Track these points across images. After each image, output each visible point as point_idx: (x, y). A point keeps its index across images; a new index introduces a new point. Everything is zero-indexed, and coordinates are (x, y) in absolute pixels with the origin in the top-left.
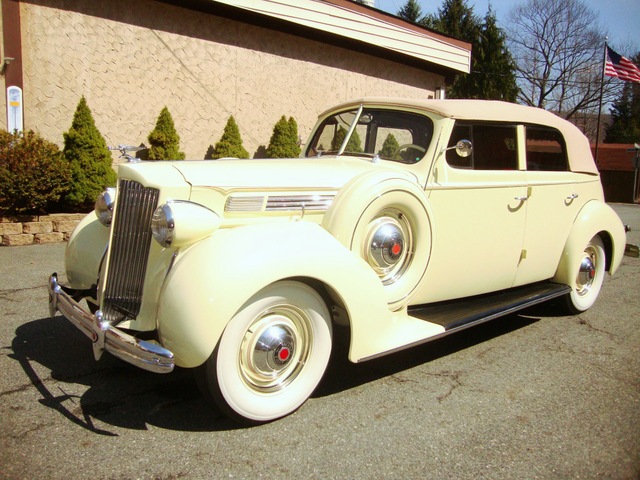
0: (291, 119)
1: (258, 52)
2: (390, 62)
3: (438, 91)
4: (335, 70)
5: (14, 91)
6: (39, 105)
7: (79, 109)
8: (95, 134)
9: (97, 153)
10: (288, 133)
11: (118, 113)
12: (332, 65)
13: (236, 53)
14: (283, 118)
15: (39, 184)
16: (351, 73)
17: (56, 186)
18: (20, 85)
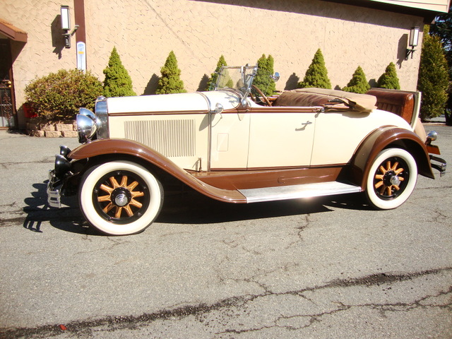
0: (270, 57)
1: (249, 8)
2: (367, 9)
3: (413, 30)
4: (315, 17)
5: (80, 45)
6: (95, 53)
7: (112, 54)
8: (120, 70)
9: (120, 82)
10: (266, 67)
11: (145, 56)
12: (312, 14)
13: (231, 10)
14: (264, 56)
15: (77, 102)
16: (329, 19)
17: (90, 103)
18: (84, 41)
